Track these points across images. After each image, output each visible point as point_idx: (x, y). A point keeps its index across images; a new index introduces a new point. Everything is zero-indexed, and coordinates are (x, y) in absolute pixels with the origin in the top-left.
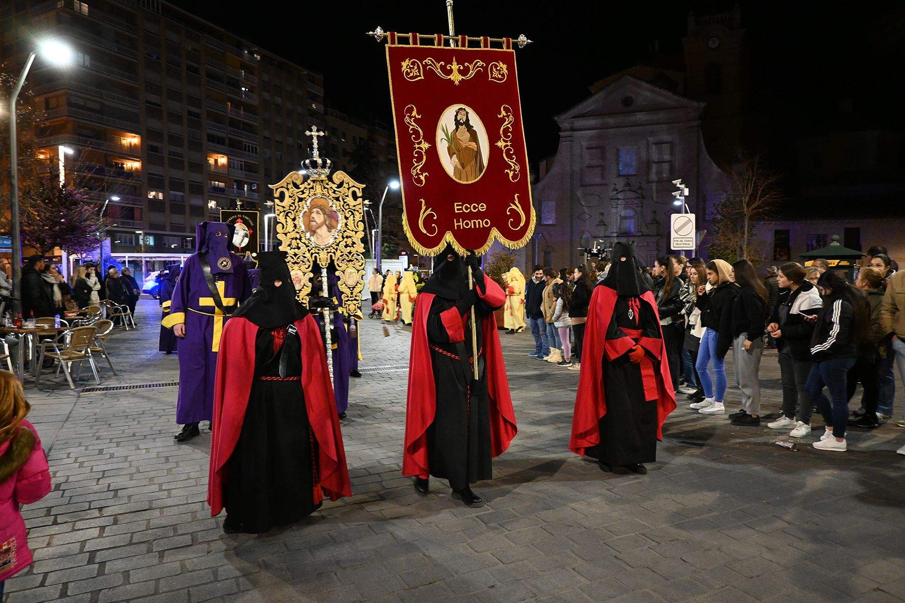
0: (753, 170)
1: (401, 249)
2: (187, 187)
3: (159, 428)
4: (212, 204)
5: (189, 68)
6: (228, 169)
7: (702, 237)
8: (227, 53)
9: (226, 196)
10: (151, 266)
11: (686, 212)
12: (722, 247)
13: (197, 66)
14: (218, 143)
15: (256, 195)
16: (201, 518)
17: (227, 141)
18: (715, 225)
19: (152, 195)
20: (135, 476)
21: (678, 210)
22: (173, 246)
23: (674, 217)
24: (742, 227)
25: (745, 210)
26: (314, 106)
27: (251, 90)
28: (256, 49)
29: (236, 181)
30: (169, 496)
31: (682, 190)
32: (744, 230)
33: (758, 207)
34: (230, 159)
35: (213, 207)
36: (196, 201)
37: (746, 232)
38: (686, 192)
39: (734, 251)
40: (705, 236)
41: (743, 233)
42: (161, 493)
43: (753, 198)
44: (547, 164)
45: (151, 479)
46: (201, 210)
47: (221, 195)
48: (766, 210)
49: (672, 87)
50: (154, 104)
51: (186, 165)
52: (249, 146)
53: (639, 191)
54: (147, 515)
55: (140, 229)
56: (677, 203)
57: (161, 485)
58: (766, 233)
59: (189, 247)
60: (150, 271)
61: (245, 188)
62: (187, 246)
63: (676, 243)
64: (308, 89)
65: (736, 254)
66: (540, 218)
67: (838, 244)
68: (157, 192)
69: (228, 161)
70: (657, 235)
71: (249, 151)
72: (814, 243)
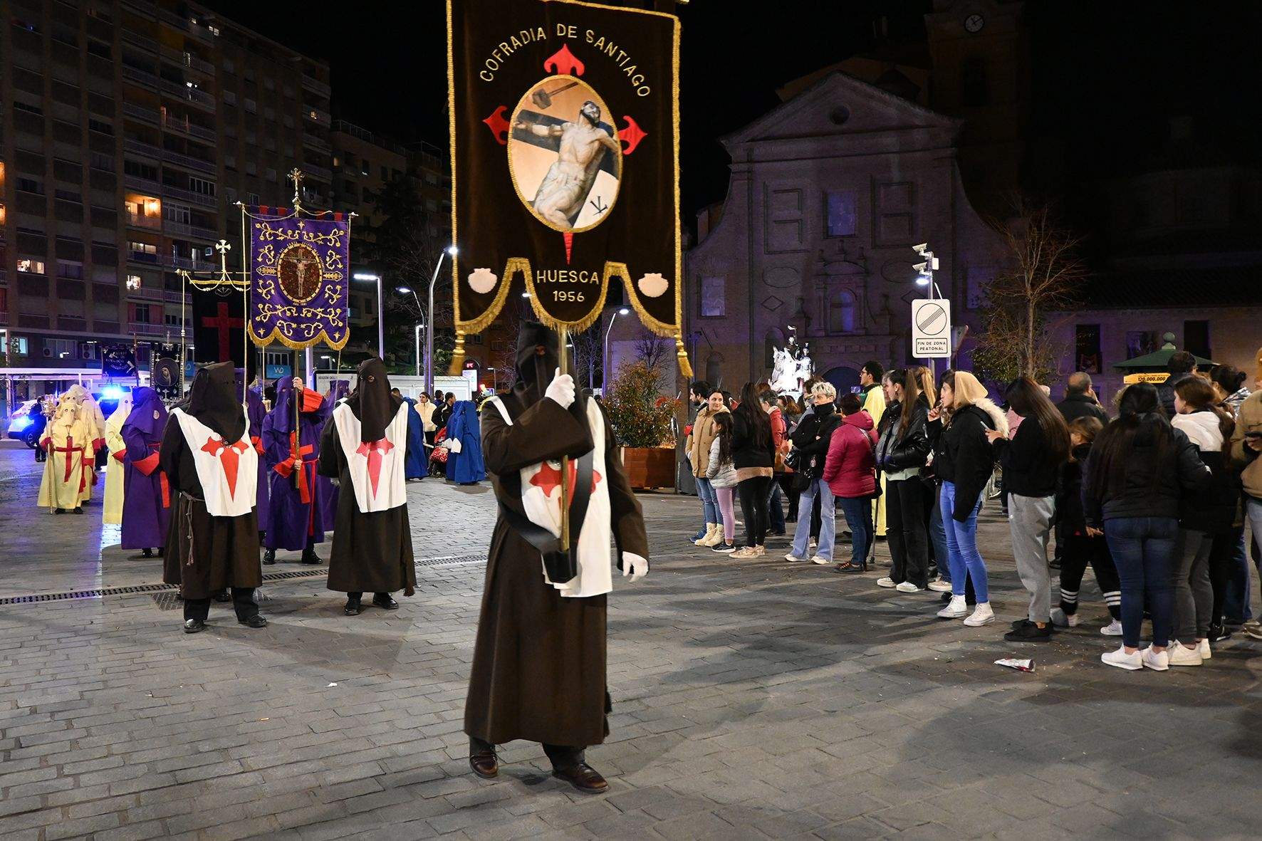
0: (1039, 228)
2: (88, 250)
3: (51, 671)
4: (133, 282)
5: (92, 47)
6: (162, 223)
7: (962, 337)
8: (162, 23)
9: (159, 269)
10: (22, 390)
11: (936, 297)
13: (108, 44)
14: (145, 177)
15: (211, 267)
16: (135, 820)
17: (160, 173)
18: (981, 318)
19: (24, 265)
20: (14, 754)
21: (923, 294)
22: (61, 356)
23: (916, 304)
24: (1025, 321)
25: (1029, 292)
26: (313, 115)
27: (203, 86)
28: (213, 17)
29: (175, 242)
30: (77, 786)
31: (928, 261)
32: (1028, 326)
33: (1049, 288)
34: (167, 204)
35: (135, 285)
36: (105, 277)
37: (1031, 329)
38: (935, 264)
40: (966, 335)
41: (1027, 330)
42: (62, 781)
43: (1040, 273)
44: (710, 216)
45: (43, 759)
46: (112, 293)
47: (151, 267)
48: (1062, 294)
49: (908, 93)
50: (30, 108)
51: (87, 213)
52: (199, 182)
53: (861, 263)
54: (39, 819)
56: (921, 282)
57: (60, 768)
58: (1064, 329)
59: (92, 356)
60: (20, 398)
61: (193, 255)
62: (87, 355)
63: (919, 346)
64: (303, 86)
65: (1016, 364)
66: (700, 306)
67: (1174, 348)
68: (34, 260)
69: (162, 208)
70: (890, 334)
71: (199, 191)
72: (1138, 346)
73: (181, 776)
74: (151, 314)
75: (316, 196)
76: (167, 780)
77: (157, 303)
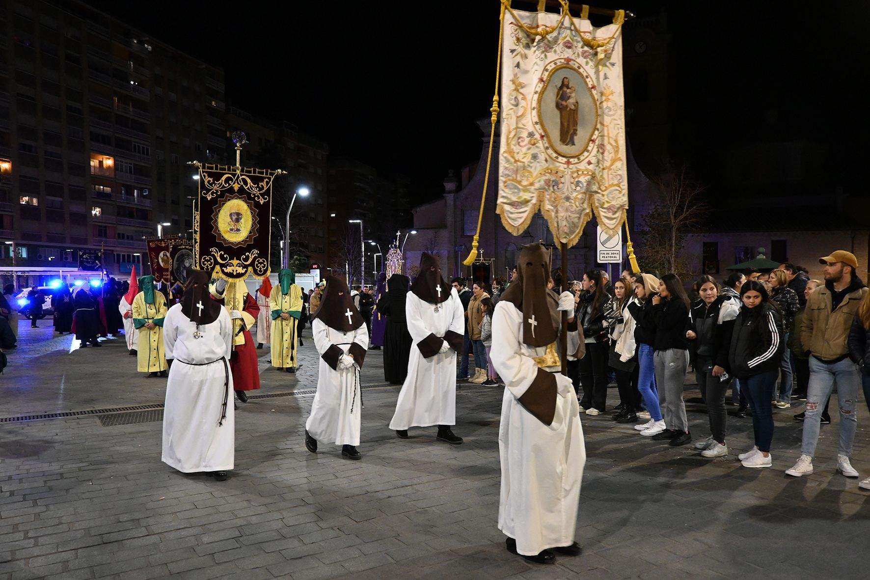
0: (680, 180)
1: (312, 262)
2: (66, 190)
3: (26, 467)
4: (96, 211)
5: (68, 57)
6: (115, 172)
8: (113, 41)
9: (113, 203)
10: (24, 281)
12: (651, 260)
13: (78, 55)
14: (103, 142)
15: (147, 202)
16: (72, 568)
17: (113, 141)
18: (643, 238)
19: (25, 200)
22: (50, 259)
24: (670, 240)
26: (213, 103)
27: (141, 84)
28: (148, 38)
29: (124, 185)
30: (36, 545)
32: (672, 243)
33: (686, 218)
34: (118, 161)
35: (97, 213)
36: (78, 208)
37: (674, 244)
39: (662, 264)
41: (671, 246)
42: (27, 541)
43: (680, 209)
44: (470, 171)
45: (15, 527)
46: (84, 218)
47: (107, 202)
48: (694, 222)
50: (27, 97)
51: (65, 166)
52: (139, 146)
55: (9, 240)
58: (695, 245)
59: (70, 259)
60: (22, 287)
61: (135, 194)
62: (66, 259)
63: (602, 255)
64: (207, 85)
65: (664, 267)
66: (463, 229)
67: (765, 257)
68: (31, 197)
69: (114, 162)
70: (585, 247)
71: (139, 152)
72: (742, 256)
73: (106, 538)
74: (108, 232)
75: (215, 156)
76: (97, 540)
77: (112, 225)
